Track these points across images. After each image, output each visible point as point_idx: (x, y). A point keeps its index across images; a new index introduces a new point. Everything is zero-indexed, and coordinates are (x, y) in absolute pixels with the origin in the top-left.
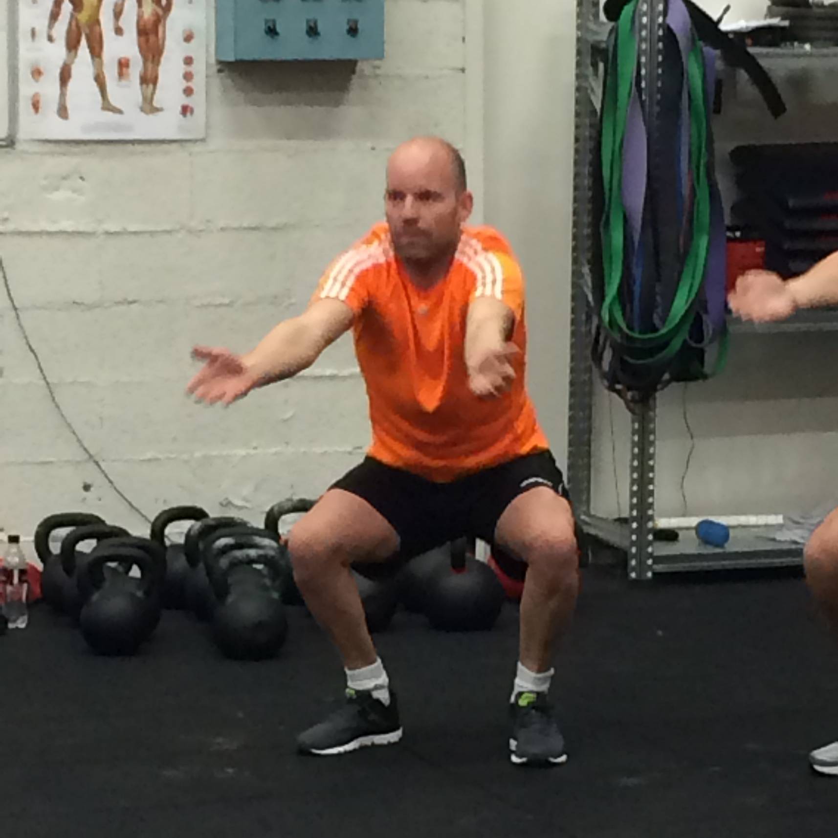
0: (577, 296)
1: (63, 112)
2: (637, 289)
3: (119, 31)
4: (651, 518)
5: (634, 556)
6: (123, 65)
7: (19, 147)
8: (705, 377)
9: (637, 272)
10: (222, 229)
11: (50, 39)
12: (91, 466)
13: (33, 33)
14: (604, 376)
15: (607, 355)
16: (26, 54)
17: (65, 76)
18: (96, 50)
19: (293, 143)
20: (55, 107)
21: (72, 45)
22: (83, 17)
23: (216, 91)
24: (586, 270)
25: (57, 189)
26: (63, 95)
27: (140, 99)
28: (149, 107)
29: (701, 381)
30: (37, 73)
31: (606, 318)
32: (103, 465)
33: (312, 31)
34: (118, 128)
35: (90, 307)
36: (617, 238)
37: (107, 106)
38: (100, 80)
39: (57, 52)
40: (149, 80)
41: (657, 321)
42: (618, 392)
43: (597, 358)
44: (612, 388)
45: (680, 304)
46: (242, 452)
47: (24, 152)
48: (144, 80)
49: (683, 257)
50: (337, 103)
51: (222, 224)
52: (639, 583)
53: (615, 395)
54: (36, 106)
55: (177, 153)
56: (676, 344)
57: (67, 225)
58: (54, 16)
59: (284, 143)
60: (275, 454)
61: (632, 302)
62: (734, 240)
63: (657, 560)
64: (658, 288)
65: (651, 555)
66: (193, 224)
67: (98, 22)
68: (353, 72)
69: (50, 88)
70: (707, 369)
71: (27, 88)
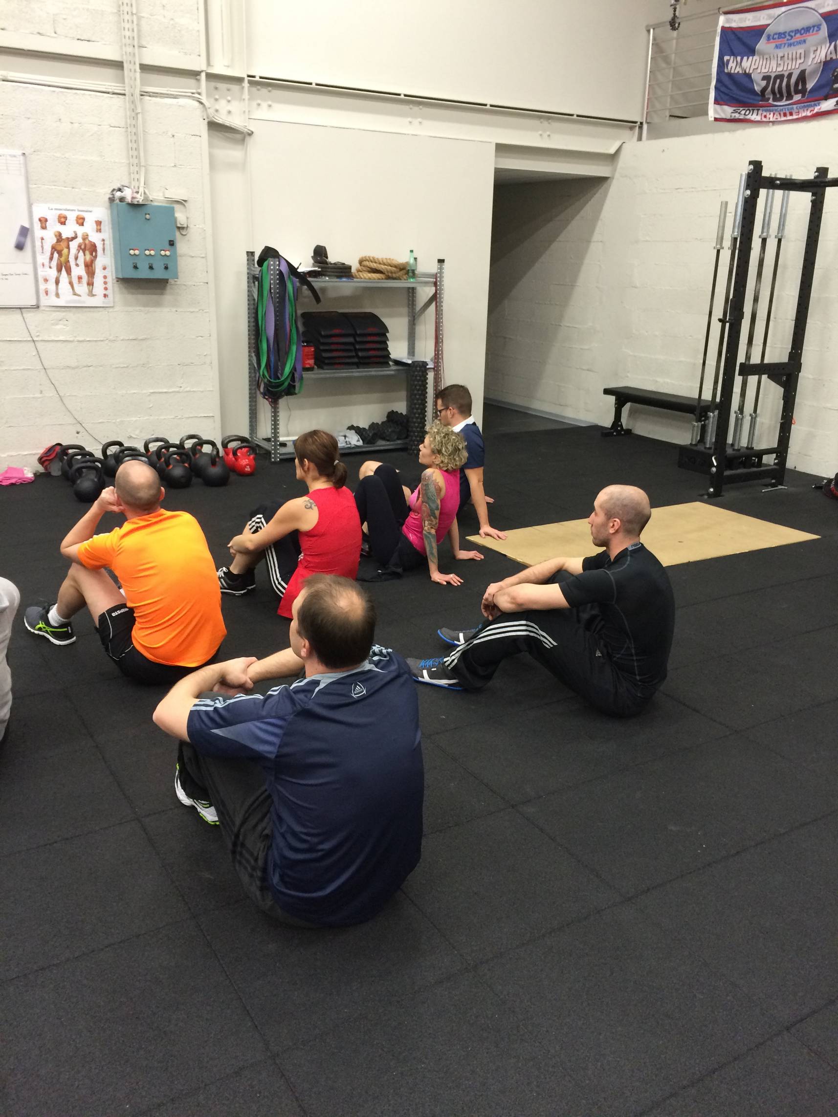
0: (251, 364)
1: (57, 295)
2: (272, 365)
3: (77, 265)
4: (278, 437)
5: (273, 454)
6: (80, 278)
7: (41, 308)
8: (296, 394)
9: (272, 359)
10: (122, 340)
11: (50, 267)
12: (79, 425)
13: (43, 265)
14: (262, 393)
15: (262, 386)
16: (41, 273)
17: (57, 282)
18: (69, 271)
19: (147, 309)
20: (54, 293)
21: (59, 270)
22: (63, 259)
23: (117, 289)
24: (253, 354)
25: (57, 324)
26: (57, 289)
27: (87, 291)
28: (91, 294)
29: (295, 396)
30: (46, 280)
31: (261, 373)
32: (83, 425)
33: (151, 268)
34: (79, 302)
35: (73, 368)
36: (264, 346)
37: (75, 294)
38: (71, 284)
39: (53, 273)
40: (90, 284)
41: (279, 375)
42: (267, 399)
43: (259, 386)
44: (264, 398)
45: (287, 370)
46: (134, 419)
47: (44, 310)
48: (88, 284)
49: (287, 353)
50: (162, 294)
51: (122, 338)
52: (275, 463)
53: (265, 400)
54: (47, 293)
55: (104, 312)
56: (286, 384)
57: (61, 338)
58: (51, 259)
59: (142, 308)
60: (147, 419)
61: (270, 369)
62: (305, 346)
63: (281, 455)
64: (279, 364)
65: (279, 453)
66: (111, 338)
67: (68, 261)
68: (167, 283)
69: (51, 286)
70: (297, 391)
71: (42, 286)
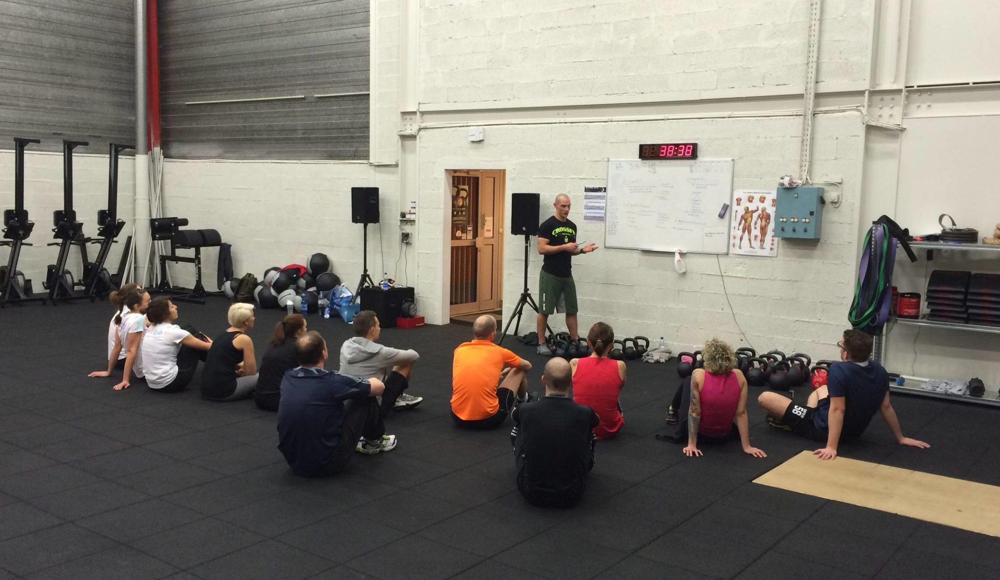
1: (740, 247)
3: (755, 228)
6: (756, 237)
7: (729, 255)
10: (780, 280)
11: (739, 229)
12: (742, 335)
13: (735, 228)
16: (732, 233)
17: (741, 239)
18: (749, 233)
19: (801, 259)
20: (738, 246)
21: (744, 231)
22: (747, 224)
23: (780, 245)
25: (738, 266)
26: (740, 243)
27: (760, 245)
28: (762, 247)
31: (851, 313)
32: (746, 336)
33: (794, 230)
34: (753, 252)
35: (744, 296)
37: (751, 247)
38: (750, 240)
40: (762, 241)
46: (781, 338)
47: (731, 257)
48: (761, 241)
50: (813, 250)
51: (779, 279)
55: (769, 261)
57: (740, 275)
58: (740, 224)
59: (798, 259)
60: (791, 339)
66: (772, 278)
67: (750, 226)
68: (819, 241)
71: (732, 241)
